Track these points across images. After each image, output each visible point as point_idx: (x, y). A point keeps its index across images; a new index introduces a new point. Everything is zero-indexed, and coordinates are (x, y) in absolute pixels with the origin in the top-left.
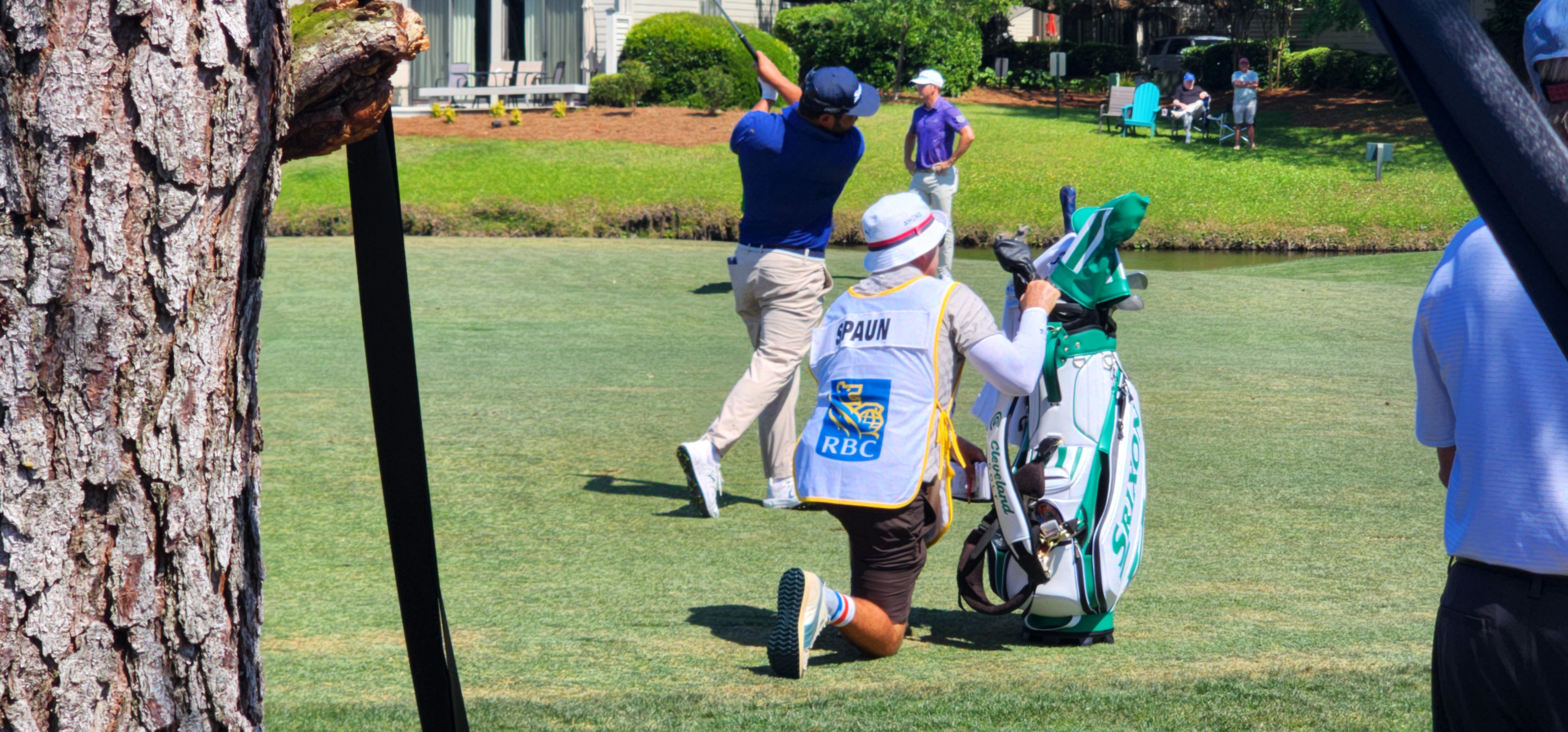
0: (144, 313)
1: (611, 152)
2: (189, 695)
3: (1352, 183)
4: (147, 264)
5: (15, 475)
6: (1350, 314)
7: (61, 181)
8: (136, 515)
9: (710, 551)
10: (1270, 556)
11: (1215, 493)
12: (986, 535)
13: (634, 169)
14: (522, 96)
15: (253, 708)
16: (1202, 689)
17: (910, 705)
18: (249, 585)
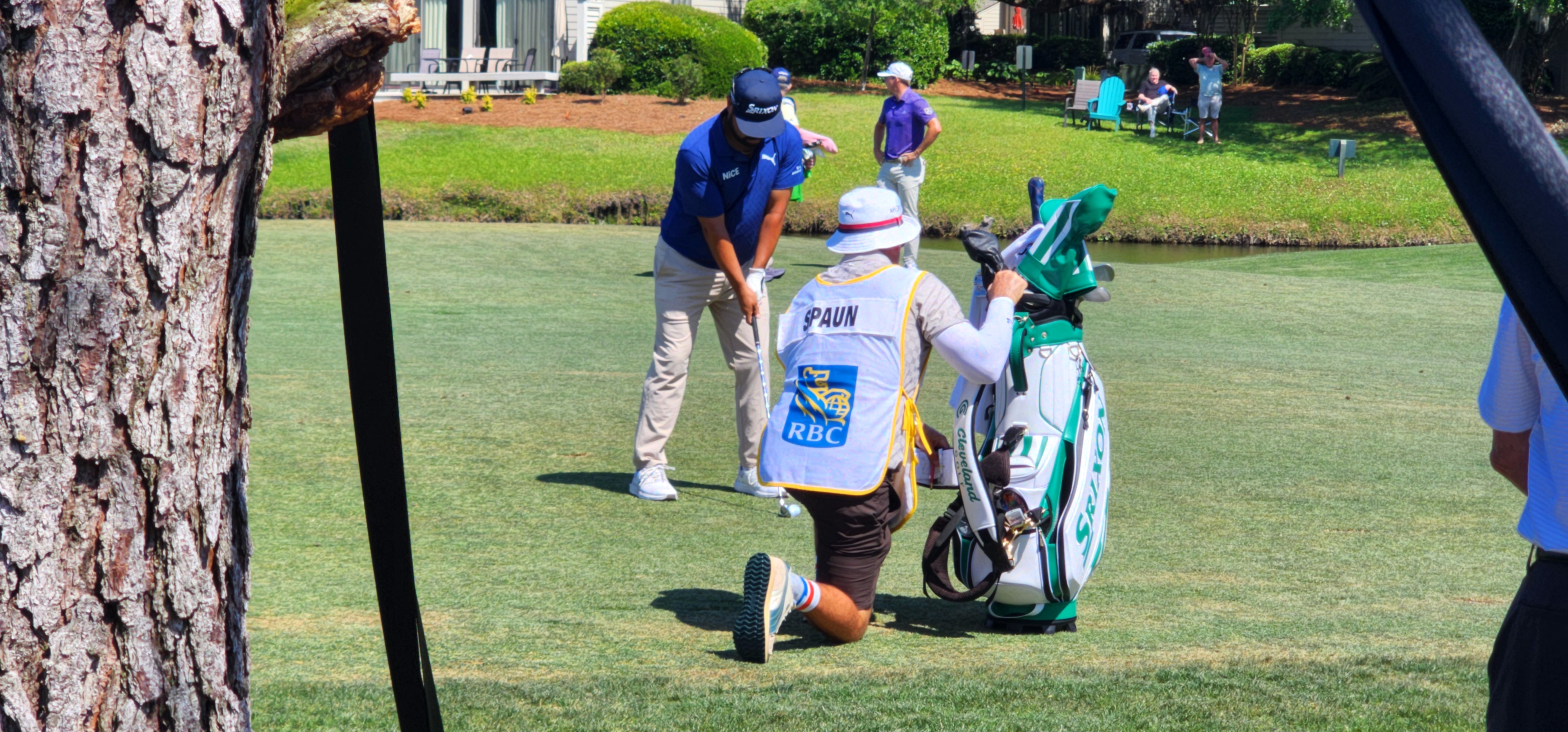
0: (137, 290)
1: (581, 140)
2: (177, 668)
3: (1314, 178)
4: (140, 241)
5: (7, 449)
6: (1311, 309)
7: (55, 156)
8: (127, 490)
9: (676, 535)
10: (1231, 547)
11: (1178, 484)
12: (951, 523)
13: (604, 156)
14: (494, 82)
15: (239, 683)
16: (1163, 678)
17: (875, 691)
18: (237, 561)
